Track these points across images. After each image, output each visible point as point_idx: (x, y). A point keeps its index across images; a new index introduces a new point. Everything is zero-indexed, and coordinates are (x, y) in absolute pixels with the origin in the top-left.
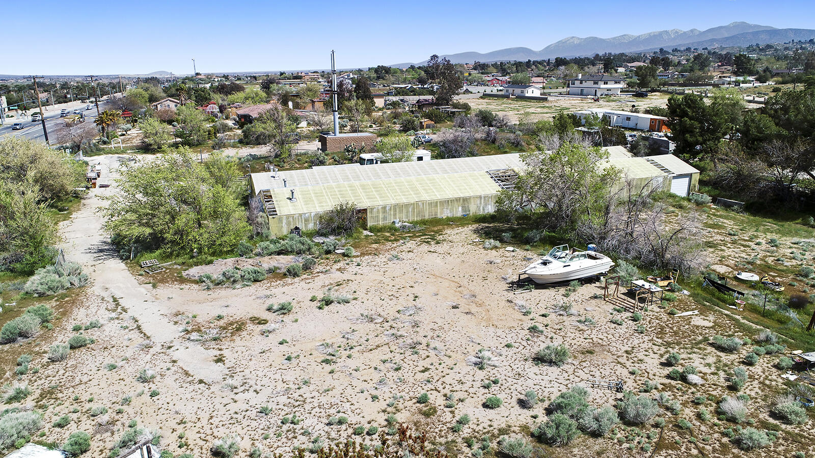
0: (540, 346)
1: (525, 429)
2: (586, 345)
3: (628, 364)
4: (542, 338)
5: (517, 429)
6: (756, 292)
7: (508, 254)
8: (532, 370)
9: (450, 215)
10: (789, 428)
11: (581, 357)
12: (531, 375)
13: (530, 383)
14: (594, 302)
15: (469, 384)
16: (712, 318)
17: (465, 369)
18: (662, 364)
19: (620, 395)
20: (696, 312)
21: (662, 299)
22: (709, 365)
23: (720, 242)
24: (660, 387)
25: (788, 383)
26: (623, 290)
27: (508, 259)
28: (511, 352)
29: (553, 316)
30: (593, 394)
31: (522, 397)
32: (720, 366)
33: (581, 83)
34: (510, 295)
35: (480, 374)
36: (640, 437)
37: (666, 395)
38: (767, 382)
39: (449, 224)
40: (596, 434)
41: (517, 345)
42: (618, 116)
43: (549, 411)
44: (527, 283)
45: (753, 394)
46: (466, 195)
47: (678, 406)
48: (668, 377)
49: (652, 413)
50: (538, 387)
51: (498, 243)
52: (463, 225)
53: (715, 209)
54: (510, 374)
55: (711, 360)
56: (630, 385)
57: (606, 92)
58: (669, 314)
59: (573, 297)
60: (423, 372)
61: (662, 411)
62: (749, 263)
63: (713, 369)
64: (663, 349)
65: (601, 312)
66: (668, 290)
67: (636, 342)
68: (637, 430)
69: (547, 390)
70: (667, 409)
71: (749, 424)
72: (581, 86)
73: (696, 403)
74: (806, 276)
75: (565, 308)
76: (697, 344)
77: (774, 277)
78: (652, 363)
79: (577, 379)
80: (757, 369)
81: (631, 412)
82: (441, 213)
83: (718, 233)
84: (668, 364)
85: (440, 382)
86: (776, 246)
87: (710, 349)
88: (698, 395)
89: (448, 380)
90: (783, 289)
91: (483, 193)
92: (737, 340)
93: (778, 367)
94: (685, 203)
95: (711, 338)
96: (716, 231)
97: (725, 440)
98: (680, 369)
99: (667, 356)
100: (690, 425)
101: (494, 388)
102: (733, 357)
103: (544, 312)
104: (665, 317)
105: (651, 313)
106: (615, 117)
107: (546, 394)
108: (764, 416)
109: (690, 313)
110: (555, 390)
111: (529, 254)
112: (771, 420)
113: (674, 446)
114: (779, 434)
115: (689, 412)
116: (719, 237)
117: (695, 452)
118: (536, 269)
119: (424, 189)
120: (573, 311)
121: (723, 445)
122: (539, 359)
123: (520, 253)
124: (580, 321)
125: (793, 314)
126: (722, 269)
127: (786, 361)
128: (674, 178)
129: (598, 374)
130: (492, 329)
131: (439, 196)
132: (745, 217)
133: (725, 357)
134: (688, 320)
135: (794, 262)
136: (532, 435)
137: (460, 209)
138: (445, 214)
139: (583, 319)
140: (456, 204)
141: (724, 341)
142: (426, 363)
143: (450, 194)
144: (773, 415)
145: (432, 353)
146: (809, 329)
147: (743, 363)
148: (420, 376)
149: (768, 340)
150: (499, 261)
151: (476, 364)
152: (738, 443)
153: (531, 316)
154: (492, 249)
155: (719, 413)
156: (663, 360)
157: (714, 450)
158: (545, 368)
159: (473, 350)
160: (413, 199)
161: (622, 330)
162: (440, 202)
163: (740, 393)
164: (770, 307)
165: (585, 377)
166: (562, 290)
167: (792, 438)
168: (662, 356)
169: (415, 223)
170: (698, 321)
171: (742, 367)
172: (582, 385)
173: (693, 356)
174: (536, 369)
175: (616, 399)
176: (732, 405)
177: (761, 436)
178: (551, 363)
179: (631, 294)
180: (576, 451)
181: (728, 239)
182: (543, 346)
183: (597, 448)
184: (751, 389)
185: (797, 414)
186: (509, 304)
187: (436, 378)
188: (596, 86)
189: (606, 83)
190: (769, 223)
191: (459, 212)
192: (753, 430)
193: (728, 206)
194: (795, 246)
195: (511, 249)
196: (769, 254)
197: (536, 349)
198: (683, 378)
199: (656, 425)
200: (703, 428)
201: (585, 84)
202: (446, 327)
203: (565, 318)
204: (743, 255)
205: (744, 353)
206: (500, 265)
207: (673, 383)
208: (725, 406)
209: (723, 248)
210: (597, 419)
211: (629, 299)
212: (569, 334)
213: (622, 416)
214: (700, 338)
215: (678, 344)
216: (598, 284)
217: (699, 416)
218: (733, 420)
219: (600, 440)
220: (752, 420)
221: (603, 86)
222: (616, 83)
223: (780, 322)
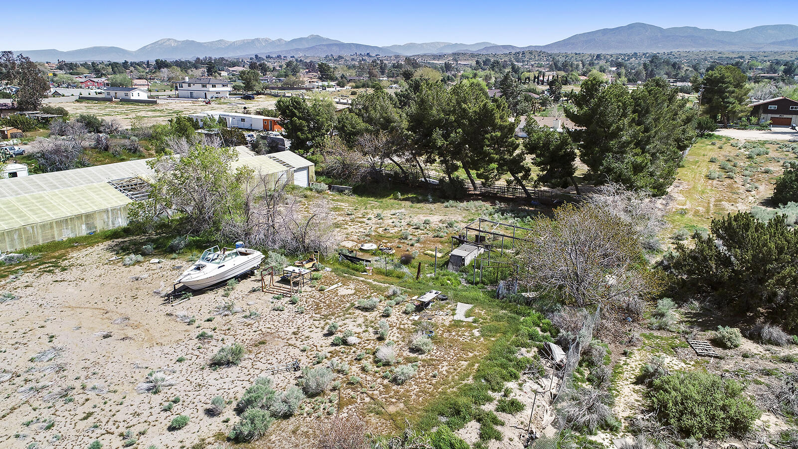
0: (213, 350)
1: (219, 436)
2: (257, 337)
3: (298, 343)
4: (214, 342)
5: (211, 440)
6: (377, 258)
7: (154, 267)
8: (211, 376)
9: (72, 236)
10: (423, 357)
11: (255, 350)
12: (212, 382)
13: (213, 390)
14: (253, 295)
15: (147, 413)
16: (352, 286)
17: (136, 400)
18: (325, 335)
19: (298, 374)
20: (340, 284)
21: (312, 279)
22: (360, 325)
23: (342, 222)
24: (329, 355)
25: (415, 323)
26: (277, 278)
27: (156, 271)
28: (184, 365)
29: (218, 319)
30: (276, 380)
31: (209, 406)
32: (368, 324)
33: (189, 86)
34: (169, 308)
35: (157, 399)
36: (323, 403)
37: (335, 360)
38: (402, 327)
39: (73, 246)
40: (287, 416)
41: (189, 357)
42: (234, 117)
43: (239, 411)
44: (182, 292)
45: (395, 339)
46: (89, 210)
47: (346, 367)
48: (333, 344)
49: (329, 380)
50: (222, 391)
51: (140, 258)
52: (91, 245)
53: (332, 195)
54: (190, 388)
55: (360, 320)
56: (304, 362)
57: (216, 95)
58: (320, 290)
59: (233, 295)
60: (85, 418)
61: (335, 375)
62: (367, 235)
63: (364, 328)
64: (323, 323)
65: (262, 303)
66: (314, 270)
67: (300, 322)
68: (319, 398)
69: (232, 391)
70: (339, 372)
71: (398, 363)
72: (190, 88)
73: (358, 360)
74: (406, 238)
75: (228, 308)
76: (347, 310)
77: (386, 243)
78: (317, 337)
79: (257, 372)
80: (393, 318)
81: (313, 385)
82: (60, 234)
83: (339, 215)
84: (330, 333)
85: (111, 423)
86: (382, 219)
87: (358, 312)
88: (358, 353)
89: (119, 417)
90: (394, 251)
91: (109, 206)
92: (375, 299)
93: (406, 313)
94: (309, 193)
95: (356, 303)
96: (337, 213)
97: (386, 381)
98: (340, 335)
99: (327, 327)
100: (358, 379)
101: (176, 408)
102: (375, 313)
103: (208, 317)
104: (317, 294)
105: (305, 294)
106: (231, 119)
107: (232, 395)
108: (407, 353)
109: (336, 286)
110: (239, 388)
111: (177, 263)
112: (412, 355)
113: (352, 401)
114: (419, 363)
115: (355, 369)
116: (341, 218)
117: (367, 400)
118: (191, 275)
119: (31, 210)
120: (237, 308)
121: (385, 386)
122: (216, 364)
123: (167, 263)
124: (245, 317)
125: (405, 269)
126: (349, 245)
127: (411, 307)
128: (295, 171)
129: (274, 361)
130: (157, 349)
131: (52, 216)
132: (355, 198)
133: (370, 316)
134: (335, 292)
135: (396, 229)
136: (229, 439)
137: (84, 227)
138: (66, 234)
139: (248, 313)
140: (77, 223)
141: (366, 303)
142: (88, 408)
143: (67, 211)
144: (412, 350)
145: (92, 394)
146: (417, 278)
147: (383, 316)
148: (82, 425)
149: (394, 294)
150: (146, 276)
151: (149, 390)
152: (395, 381)
153: (196, 324)
154: (134, 265)
155: (376, 362)
156: (325, 332)
157: (381, 393)
158: (224, 370)
159: (140, 378)
160: (18, 223)
161: (285, 315)
162: (56, 222)
163: (387, 341)
164: (390, 267)
165: (263, 367)
166: (221, 291)
167: (428, 363)
168: (323, 328)
169: (26, 252)
170: (343, 291)
171: (383, 320)
172: (263, 375)
173: (347, 321)
174: (215, 375)
175: (296, 378)
176: (386, 352)
177: (409, 369)
178: (229, 363)
179: (285, 280)
180: (273, 438)
181: (348, 219)
182: (216, 350)
183: (291, 428)
184: (393, 336)
185: (426, 344)
186: (170, 318)
187: (104, 420)
188: (204, 89)
189: (214, 86)
190: (372, 201)
191: (83, 231)
192: (404, 366)
193: (341, 191)
194: (394, 216)
195: (157, 260)
196: (378, 226)
197: (210, 356)
198: (345, 342)
199: (334, 389)
200: (369, 378)
201: (193, 87)
202: (102, 361)
203: (231, 317)
204: (362, 230)
205: (382, 308)
206: (149, 280)
207: (338, 348)
208: (380, 355)
209: (346, 226)
210: (285, 402)
211: (284, 286)
212: (239, 332)
213: (306, 391)
214: (348, 305)
215: (333, 314)
216: (253, 278)
217: (363, 369)
218: (387, 364)
219: (292, 419)
220: (400, 359)
221: (211, 89)
222: (224, 86)
223: (399, 277)
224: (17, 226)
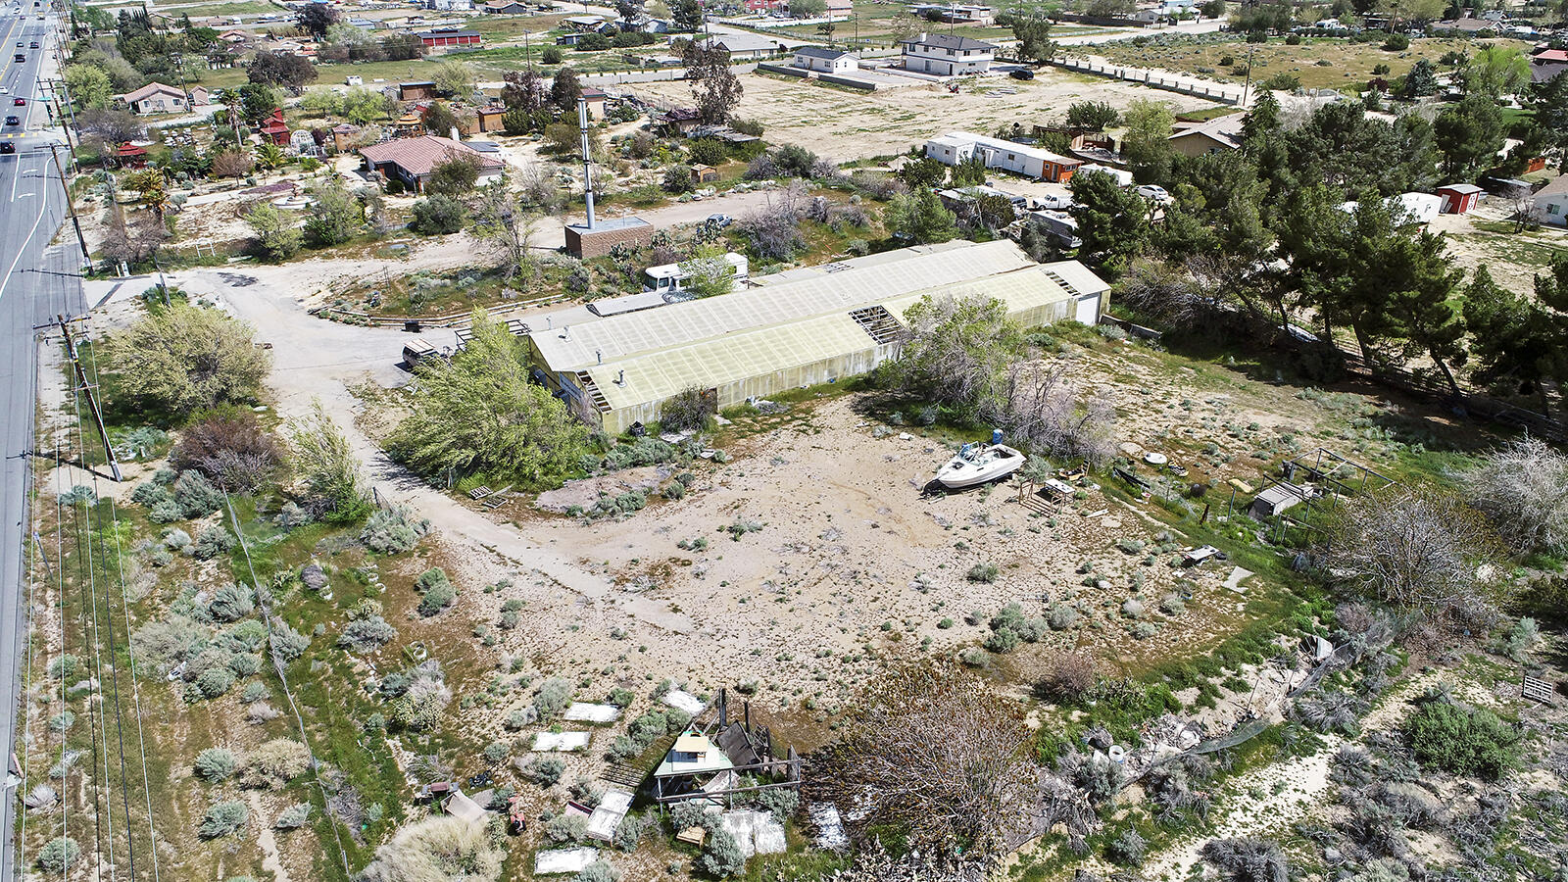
0: (969, 563)
1: (977, 642)
2: (1010, 558)
3: (1049, 574)
4: (970, 555)
5: (971, 643)
6: (1162, 478)
7: (905, 445)
8: (970, 589)
9: (814, 382)
10: (1172, 619)
11: (1008, 571)
12: (970, 595)
13: (970, 602)
14: (1009, 506)
15: (919, 609)
16: (1119, 517)
17: (910, 595)
18: (1077, 572)
19: (1046, 606)
20: (1106, 511)
21: (1075, 497)
22: (1116, 569)
23: (1131, 406)
24: (1077, 594)
25: (1177, 580)
26: (1037, 488)
27: (906, 452)
28: (946, 571)
29: (974, 528)
30: (1025, 606)
31: (968, 616)
32: (1126, 569)
33: (926, 50)
34: (925, 505)
35: (926, 599)
36: (1065, 638)
37: (1083, 601)
38: (1161, 581)
39: (816, 397)
40: (1031, 641)
41: (948, 565)
43: (994, 626)
44: (936, 489)
45: (1149, 594)
46: (833, 354)
47: (1092, 610)
48: (1083, 584)
49: (1073, 618)
50: (979, 605)
51: (890, 430)
52: (834, 397)
53: (1128, 346)
54: (951, 595)
55: (1118, 563)
56: (1053, 596)
57: (968, 69)
58: (1081, 515)
59: (989, 501)
60: (874, 601)
61: (1080, 615)
62: (1158, 438)
63: (1119, 573)
64: (1078, 557)
65: (1018, 518)
66: (1079, 485)
67: (1055, 550)
68: (1062, 633)
69: (986, 607)
70: (1084, 613)
71: (1144, 619)
72: (926, 54)
73: (1105, 606)
74: (1211, 453)
75: (984, 518)
76: (1106, 548)
77: (1181, 455)
78: (1069, 572)
79: (1009, 595)
80: (1154, 569)
81: (1058, 621)
82: (804, 381)
83: (1131, 392)
84: (1082, 572)
85: (893, 609)
86: (1188, 409)
87: (1118, 552)
88: (1107, 599)
89: (899, 606)
90: (1186, 473)
91: (853, 351)
92: (1141, 542)
93: (1170, 565)
94: (1094, 340)
95: (1119, 540)
96: (1128, 387)
97: (1126, 633)
98: (1092, 576)
99: (1081, 564)
100: (1100, 625)
101: (942, 610)
102: (1136, 558)
103: (964, 525)
104: (1078, 519)
105: (1065, 516)
107: (986, 611)
108: (1156, 611)
109: (1101, 512)
110: (993, 606)
111: (930, 443)
112: (1160, 614)
113: (1090, 642)
114: (1164, 624)
115: (1100, 614)
116: (1131, 399)
117: (1104, 645)
118: (949, 475)
119: (779, 350)
120: (992, 520)
121: (1124, 638)
122: (973, 578)
123: (918, 442)
124: (1000, 532)
125: (1190, 506)
126: (1131, 449)
127: (1177, 559)
129: (1025, 587)
130: (920, 549)
131: (800, 361)
132: (1160, 356)
133: (1130, 560)
134: (1098, 521)
135: (1204, 433)
136: (984, 647)
137: (826, 373)
138: (809, 381)
139: (1002, 529)
140: (821, 368)
141: (1129, 543)
142: (873, 592)
143: (813, 357)
144: (1162, 610)
145: (874, 581)
146: (1201, 522)
147: (1144, 564)
148: (873, 605)
149: (1164, 540)
150: (898, 457)
151: (919, 589)
152: (1134, 635)
153: (953, 531)
154: (884, 438)
155: (1122, 612)
156: (1079, 568)
157: (1118, 642)
158: (980, 586)
159: (910, 574)
160: (771, 368)
161: (1041, 538)
162: (803, 368)
163: (1138, 594)
164: (1173, 496)
165: (1015, 591)
166: (976, 493)
167: (1174, 626)
168: (1077, 564)
170: (1108, 522)
171: (1143, 568)
172: (1014, 600)
173: (1103, 561)
174: (971, 588)
175: (1043, 610)
176: (1133, 606)
177: (1151, 628)
178: (984, 580)
179: (1045, 494)
180: (1019, 655)
181: (1140, 401)
182: (973, 564)
183: (1034, 650)
184: (1147, 589)
185: (1178, 608)
186: (927, 517)
187: (889, 606)
188: (950, 57)
189: (966, 53)
190: (1187, 368)
191: (825, 378)
192: (1146, 624)
193: (1144, 337)
194: (1210, 406)
195: (907, 436)
196: (1180, 422)
197: (967, 568)
198: (1096, 585)
199: (1076, 628)
200: (1110, 626)
201: (932, 53)
202: (875, 550)
203: (986, 529)
204: (1154, 426)
205: (1146, 554)
206: (902, 462)
207: (1087, 589)
208: (1127, 607)
209: (1135, 416)
210: (1031, 628)
211: (1043, 501)
212: (993, 548)
213: (1050, 623)
214: (1110, 541)
215: (1091, 549)
216: (1010, 482)
217: (1108, 616)
218: (1132, 617)
219: (1035, 645)
220: (1146, 616)
221: (962, 58)
222: (983, 52)
223: (1180, 515)
224: (770, 372)
